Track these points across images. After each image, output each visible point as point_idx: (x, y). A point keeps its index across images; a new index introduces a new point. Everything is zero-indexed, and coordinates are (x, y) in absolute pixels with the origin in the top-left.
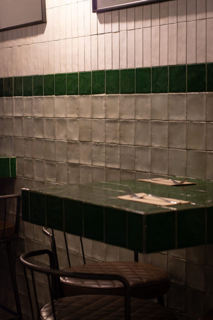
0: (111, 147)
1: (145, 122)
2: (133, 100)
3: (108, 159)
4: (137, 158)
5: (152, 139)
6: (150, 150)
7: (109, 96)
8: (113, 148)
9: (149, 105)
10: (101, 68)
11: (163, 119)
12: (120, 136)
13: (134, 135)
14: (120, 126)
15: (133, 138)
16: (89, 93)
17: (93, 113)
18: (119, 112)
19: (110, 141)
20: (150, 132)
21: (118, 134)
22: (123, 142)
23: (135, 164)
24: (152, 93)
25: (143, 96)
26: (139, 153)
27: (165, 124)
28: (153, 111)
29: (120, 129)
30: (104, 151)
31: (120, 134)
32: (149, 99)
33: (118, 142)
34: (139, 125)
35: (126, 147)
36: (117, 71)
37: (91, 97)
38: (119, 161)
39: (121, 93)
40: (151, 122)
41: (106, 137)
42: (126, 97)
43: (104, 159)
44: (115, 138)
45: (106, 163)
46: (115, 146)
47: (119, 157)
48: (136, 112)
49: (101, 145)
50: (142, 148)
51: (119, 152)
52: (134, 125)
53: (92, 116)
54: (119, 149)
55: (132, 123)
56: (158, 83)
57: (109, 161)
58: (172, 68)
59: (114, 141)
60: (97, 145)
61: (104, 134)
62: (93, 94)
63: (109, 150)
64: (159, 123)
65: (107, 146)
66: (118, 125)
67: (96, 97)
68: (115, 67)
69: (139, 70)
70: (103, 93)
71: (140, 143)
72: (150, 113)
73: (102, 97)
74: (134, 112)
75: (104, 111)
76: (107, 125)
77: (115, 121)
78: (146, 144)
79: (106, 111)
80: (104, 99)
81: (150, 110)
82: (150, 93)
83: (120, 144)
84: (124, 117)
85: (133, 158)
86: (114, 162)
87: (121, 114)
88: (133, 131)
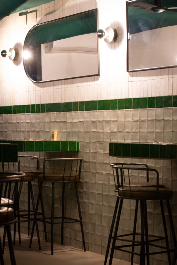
0: (135, 133)
1: (152, 121)
2: (147, 111)
3: (133, 138)
4: (148, 137)
5: (156, 128)
6: (155, 133)
7: (134, 110)
8: (136, 133)
9: (155, 113)
10: (130, 97)
11: (161, 119)
12: (140, 128)
13: (146, 127)
14: (140, 123)
15: (146, 128)
16: (123, 109)
17: (125, 117)
18: (139, 117)
19: (134, 130)
20: (155, 125)
21: (139, 127)
22: (141, 130)
23: (147, 139)
24: (156, 108)
25: (152, 110)
26: (149, 135)
27: (162, 121)
28: (156, 116)
29: (139, 124)
30: (131, 135)
31: (140, 127)
32: (155, 111)
33: (138, 130)
34: (149, 122)
35: (142, 132)
36: (138, 99)
37: (124, 111)
38: (139, 139)
39: (141, 108)
40: (155, 121)
41: (132, 128)
42: (143, 110)
43: (131, 139)
44: (137, 128)
45: (132, 140)
46: (137, 132)
47: (139, 137)
48: (148, 116)
49: (129, 132)
50: (150, 132)
51: (139, 135)
52: (147, 122)
53: (125, 119)
54: (139, 133)
55: (146, 121)
56: (159, 104)
57: (133, 139)
58: (166, 97)
59: (136, 130)
60: (127, 132)
61: (131, 127)
62: (125, 109)
63: (134, 134)
64: (160, 121)
65: (133, 132)
66: (139, 122)
67: (127, 110)
68: (138, 97)
69: (149, 98)
70: (131, 108)
71: (150, 130)
72: (155, 117)
73: (130, 110)
74: (147, 117)
75: (131, 116)
76: (133, 123)
77: (137, 121)
78: (153, 130)
79: (132, 116)
80: (131, 111)
81: (155, 115)
82: (155, 108)
83: (139, 131)
84: (142, 119)
85: (146, 137)
86: (136, 140)
87: (140, 118)
88: (146, 125)
